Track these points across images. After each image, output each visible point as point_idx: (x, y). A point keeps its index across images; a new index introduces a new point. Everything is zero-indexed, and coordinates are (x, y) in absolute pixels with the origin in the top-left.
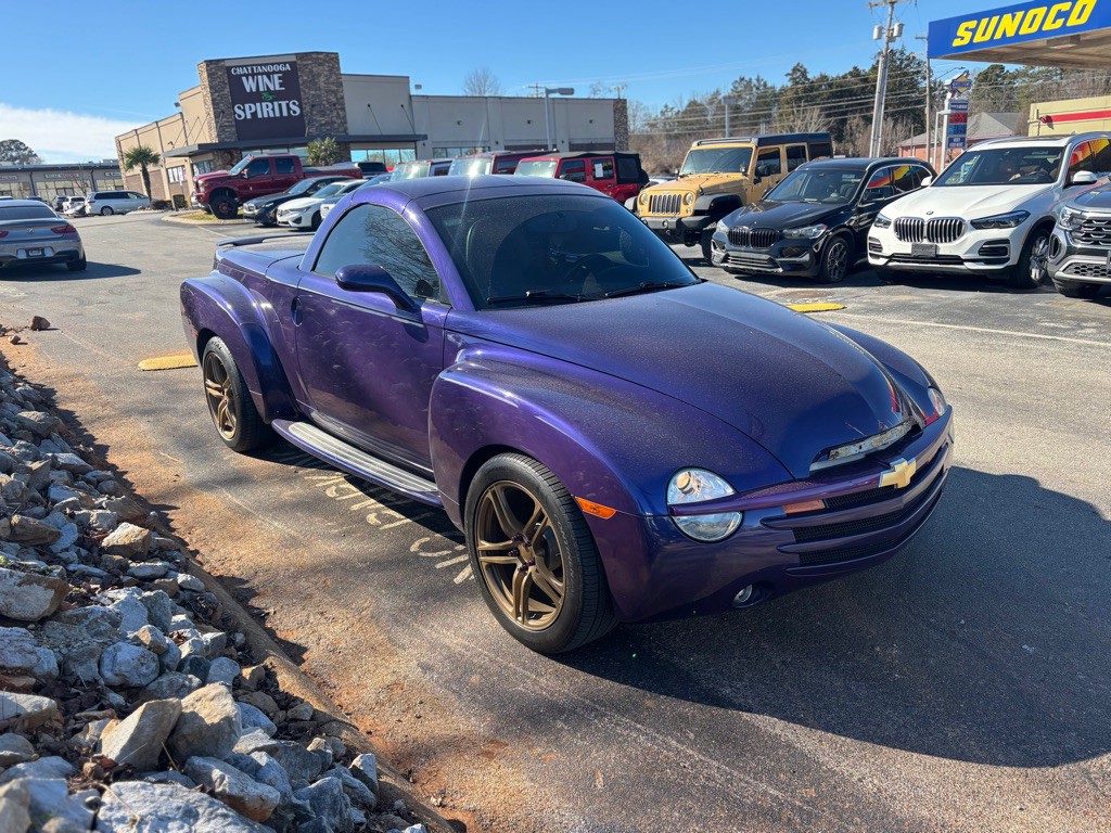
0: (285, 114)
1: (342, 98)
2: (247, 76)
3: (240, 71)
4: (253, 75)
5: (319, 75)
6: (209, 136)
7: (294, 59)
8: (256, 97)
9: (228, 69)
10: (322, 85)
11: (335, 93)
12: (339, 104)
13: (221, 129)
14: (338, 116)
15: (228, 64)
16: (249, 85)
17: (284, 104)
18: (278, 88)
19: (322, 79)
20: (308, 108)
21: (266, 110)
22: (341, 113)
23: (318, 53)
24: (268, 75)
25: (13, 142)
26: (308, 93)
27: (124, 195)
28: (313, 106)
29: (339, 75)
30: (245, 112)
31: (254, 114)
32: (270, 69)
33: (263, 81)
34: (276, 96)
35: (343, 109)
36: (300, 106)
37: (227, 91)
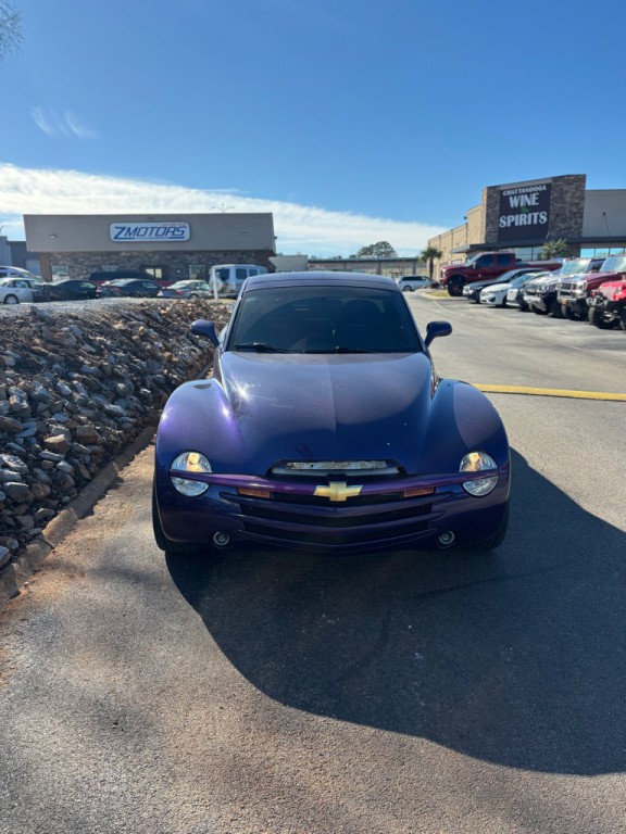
0: (535, 222)
1: (583, 208)
2: (513, 196)
3: (509, 193)
4: (518, 195)
5: (567, 192)
6: (479, 239)
7: (550, 181)
8: (517, 211)
9: (502, 192)
10: (568, 199)
11: (577, 204)
12: (579, 214)
13: (488, 235)
14: (576, 223)
15: (502, 188)
16: (514, 202)
17: (536, 215)
18: (534, 203)
19: (569, 195)
20: (553, 217)
21: (521, 220)
22: (579, 220)
23: (569, 176)
24: (528, 194)
25: (384, 243)
26: (555, 206)
27: (419, 279)
28: (557, 216)
29: (583, 191)
30: (505, 222)
31: (513, 223)
32: (531, 190)
33: (525, 200)
34: (532, 209)
35: (581, 217)
36: (548, 216)
37: (498, 207)
